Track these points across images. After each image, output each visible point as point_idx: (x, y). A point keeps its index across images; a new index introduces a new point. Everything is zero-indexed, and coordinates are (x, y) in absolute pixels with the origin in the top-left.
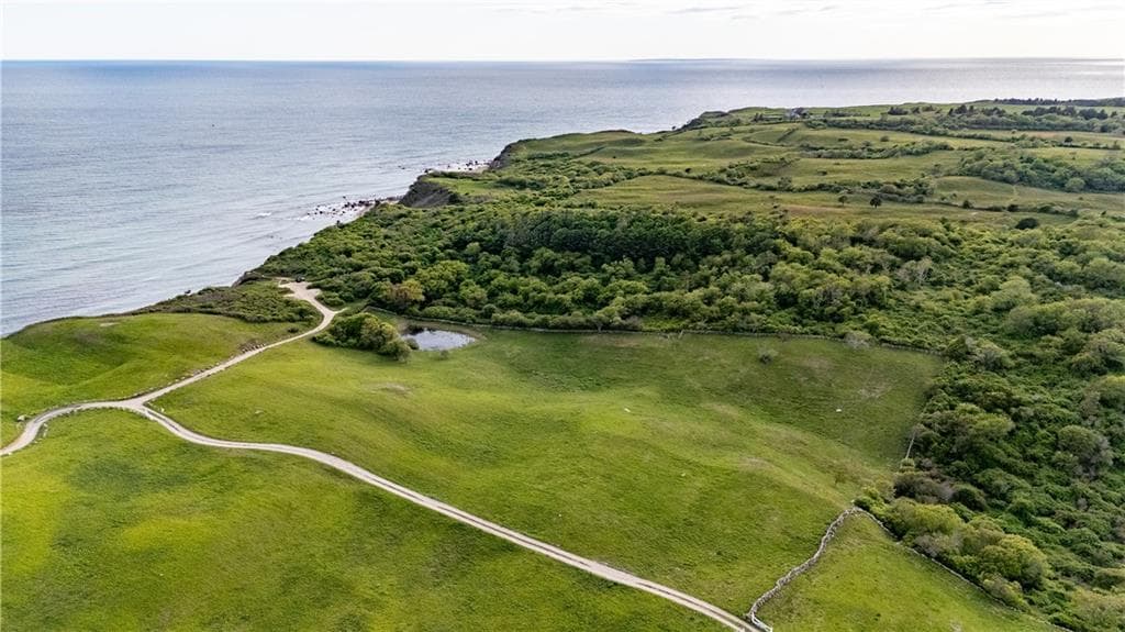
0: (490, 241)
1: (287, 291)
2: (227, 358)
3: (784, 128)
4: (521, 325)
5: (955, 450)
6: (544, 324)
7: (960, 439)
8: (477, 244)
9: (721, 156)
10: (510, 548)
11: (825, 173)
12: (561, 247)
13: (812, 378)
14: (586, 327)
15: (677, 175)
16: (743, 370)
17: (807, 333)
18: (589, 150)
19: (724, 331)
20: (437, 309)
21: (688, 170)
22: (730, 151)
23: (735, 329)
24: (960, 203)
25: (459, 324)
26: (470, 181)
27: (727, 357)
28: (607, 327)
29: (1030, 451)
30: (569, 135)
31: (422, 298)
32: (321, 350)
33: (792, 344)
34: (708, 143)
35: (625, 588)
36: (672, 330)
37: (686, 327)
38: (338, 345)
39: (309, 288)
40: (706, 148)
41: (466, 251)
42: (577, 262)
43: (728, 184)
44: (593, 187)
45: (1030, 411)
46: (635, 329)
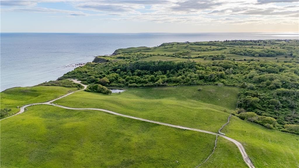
0: (123, 68)
1: (72, 81)
2: (66, 94)
3: (186, 45)
4: (136, 86)
5: (247, 106)
6: (142, 86)
7: (248, 103)
8: (120, 69)
9: (172, 51)
10: (158, 125)
11: (198, 54)
12: (142, 69)
14: (154, 86)
15: (163, 55)
18: (138, 51)
19: (188, 85)
20: (113, 84)
21: (165, 54)
22: (174, 50)
23: (191, 84)
24: (232, 60)
26: (110, 58)
27: (190, 90)
28: (159, 86)
29: (263, 105)
30: (132, 48)
31: (109, 82)
32: (88, 93)
33: (205, 87)
36: (175, 85)
37: (178, 85)
38: (92, 92)
39: (78, 80)
42: (147, 72)
44: (143, 58)
46: (166, 86)
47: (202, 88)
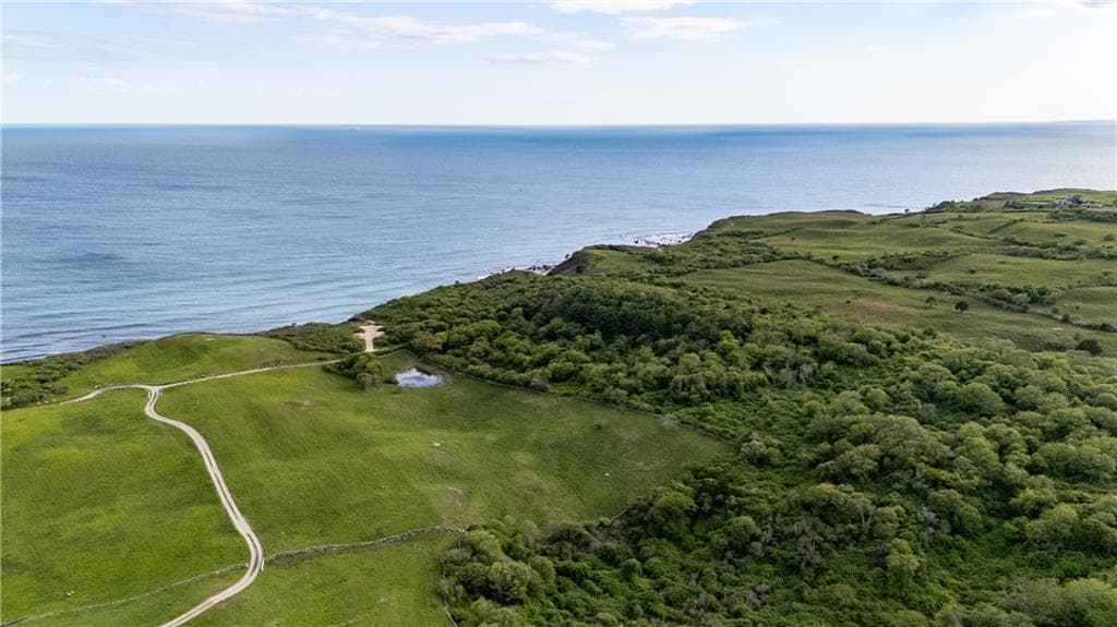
0: (533, 307)
1: (362, 331)
2: (247, 369)
4: (481, 376)
6: (493, 378)
8: (521, 309)
11: (973, 272)
12: (574, 317)
14: (513, 384)
16: (575, 433)
18: (784, 231)
19: (595, 401)
21: (835, 258)
24: (1060, 317)
25: (446, 369)
26: (625, 254)
28: (527, 385)
32: (327, 375)
35: (238, 533)
36: (568, 395)
37: (576, 394)
39: (379, 330)
40: (902, 235)
41: (511, 314)
44: (716, 268)
46: (543, 390)
47: (604, 422)
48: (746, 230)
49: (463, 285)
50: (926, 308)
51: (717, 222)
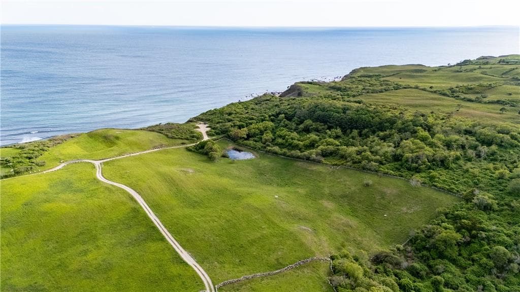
0: (290, 114)
1: (198, 127)
2: (145, 150)
4: (275, 153)
5: (428, 246)
6: (284, 154)
8: (283, 115)
9: (462, 80)
11: (510, 94)
12: (317, 120)
13: (383, 198)
14: (300, 158)
15: (424, 90)
16: (353, 188)
17: (396, 175)
18: (392, 74)
19: (358, 169)
20: (251, 142)
21: (431, 87)
22: (469, 79)
23: (364, 168)
25: (253, 149)
26: (318, 86)
27: (350, 182)
31: (245, 136)
32: (189, 153)
33: (385, 180)
34: (460, 73)
35: (187, 264)
36: (336, 165)
37: (343, 164)
38: (194, 152)
39: (207, 127)
40: (457, 76)
41: (279, 118)
42: (320, 128)
43: (449, 96)
44: (372, 93)
45: (484, 234)
46: (319, 162)
47: (370, 182)
48: (371, 74)
49: (243, 102)
50: (500, 114)
51: (354, 70)
